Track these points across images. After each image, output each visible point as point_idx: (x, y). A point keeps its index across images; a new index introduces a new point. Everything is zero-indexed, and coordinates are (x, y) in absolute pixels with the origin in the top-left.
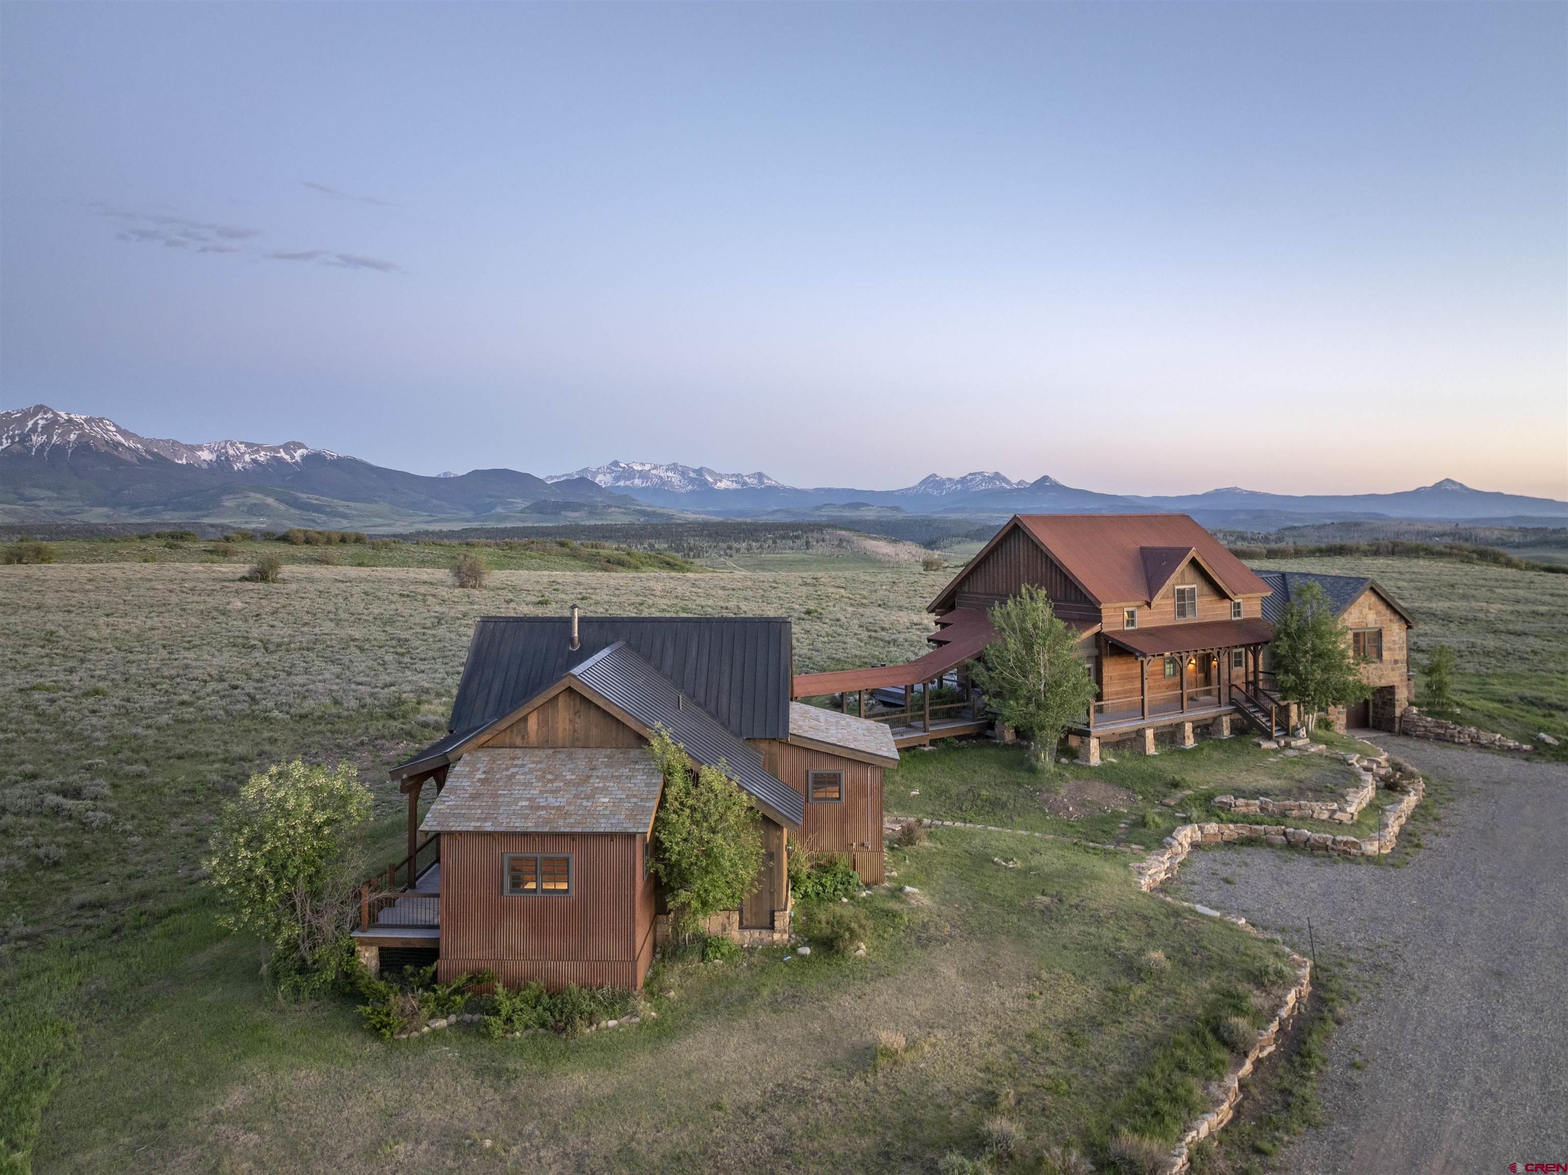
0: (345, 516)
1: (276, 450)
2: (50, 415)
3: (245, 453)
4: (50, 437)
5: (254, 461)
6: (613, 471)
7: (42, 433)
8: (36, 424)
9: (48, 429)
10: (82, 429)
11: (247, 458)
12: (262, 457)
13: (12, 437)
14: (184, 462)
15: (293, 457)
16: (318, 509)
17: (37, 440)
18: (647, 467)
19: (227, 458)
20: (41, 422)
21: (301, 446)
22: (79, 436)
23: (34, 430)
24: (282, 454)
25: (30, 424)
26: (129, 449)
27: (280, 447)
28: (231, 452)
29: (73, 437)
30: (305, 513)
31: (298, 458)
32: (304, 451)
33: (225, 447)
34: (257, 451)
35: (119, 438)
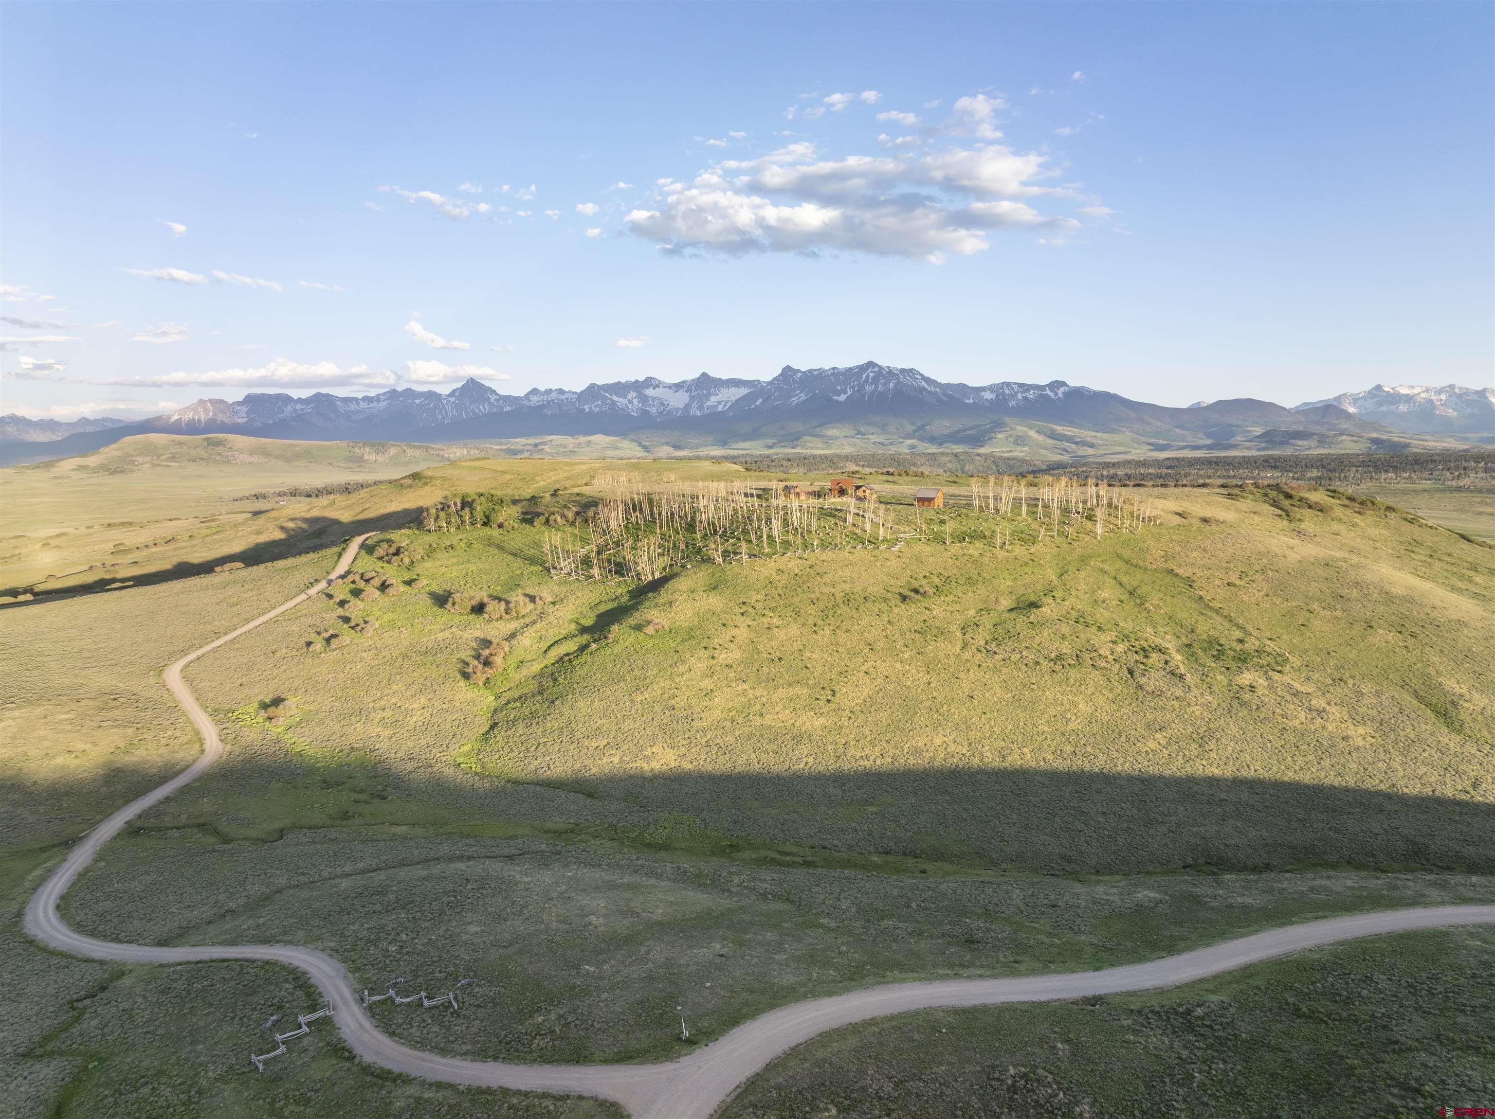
0: (1092, 446)
1: (1042, 388)
2: (876, 369)
3: (1017, 392)
4: (877, 387)
5: (1025, 398)
6: (1376, 396)
7: (872, 384)
8: (868, 376)
9: (875, 380)
10: (898, 378)
11: (1020, 396)
12: (1031, 395)
13: (853, 387)
14: (971, 401)
15: (1056, 394)
16: (1070, 439)
17: (869, 388)
18: (1416, 391)
19: (1004, 397)
20: (871, 375)
21: (1063, 384)
22: (896, 385)
23: (866, 381)
24: (1048, 392)
25: (864, 376)
26: (930, 392)
27: (1046, 385)
28: (1007, 392)
29: (892, 385)
30: (1059, 443)
31: (1060, 395)
32: (1066, 389)
33: (1002, 388)
34: (1028, 390)
35: (924, 384)
